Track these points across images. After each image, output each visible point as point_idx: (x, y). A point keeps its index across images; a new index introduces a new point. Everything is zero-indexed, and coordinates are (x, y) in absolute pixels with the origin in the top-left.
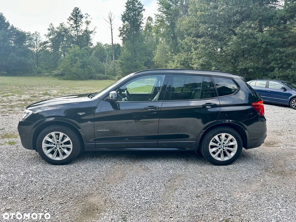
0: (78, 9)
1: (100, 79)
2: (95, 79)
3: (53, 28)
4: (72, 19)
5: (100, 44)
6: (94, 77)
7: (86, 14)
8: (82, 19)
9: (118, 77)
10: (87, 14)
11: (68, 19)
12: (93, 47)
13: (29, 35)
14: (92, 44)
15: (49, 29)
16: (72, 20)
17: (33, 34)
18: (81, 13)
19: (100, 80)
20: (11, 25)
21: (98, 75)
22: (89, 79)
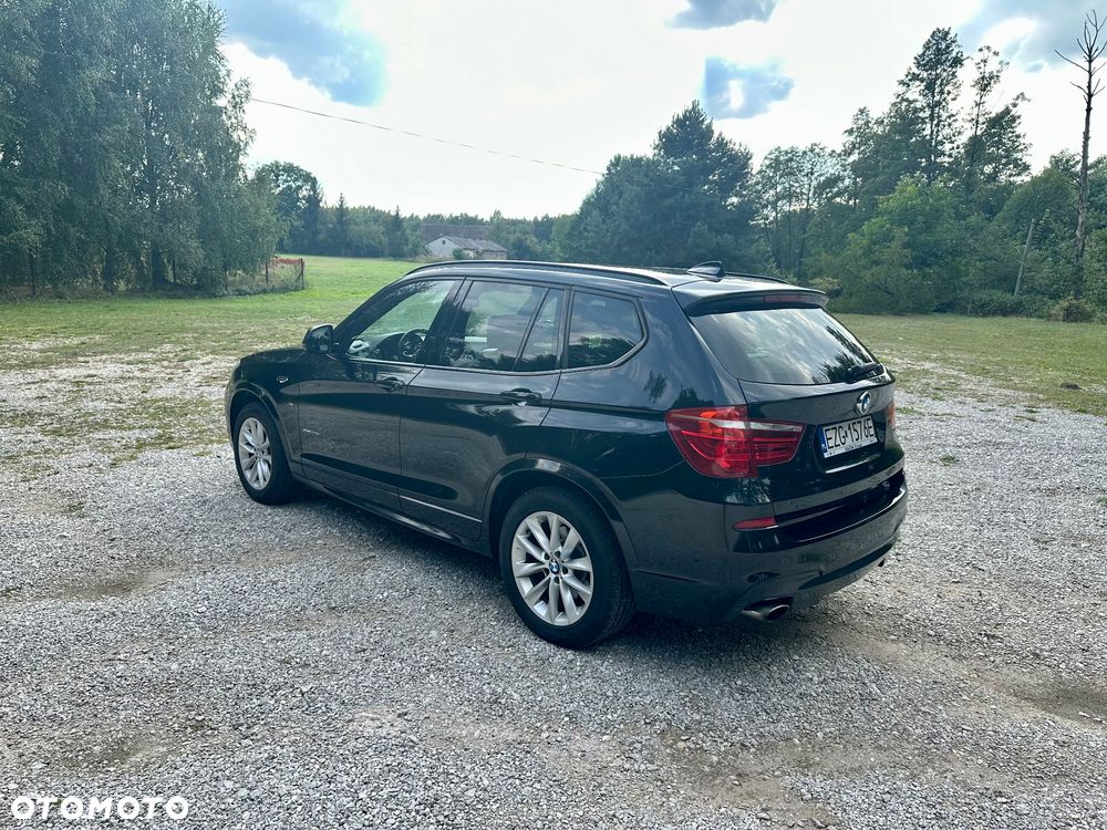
0: (947, 33)
1: (984, 310)
2: (963, 311)
3: (868, 122)
4: (915, 77)
5: (1068, 161)
6: (964, 303)
7: (981, 50)
8: (960, 72)
9: (1066, 304)
10: (988, 48)
11: (902, 83)
12: (1028, 179)
13: (791, 160)
14: (1026, 168)
15: (850, 132)
16: (918, 83)
17: (805, 153)
18: (956, 50)
19: (985, 315)
20: (716, 135)
21: (983, 295)
22: (937, 310)
